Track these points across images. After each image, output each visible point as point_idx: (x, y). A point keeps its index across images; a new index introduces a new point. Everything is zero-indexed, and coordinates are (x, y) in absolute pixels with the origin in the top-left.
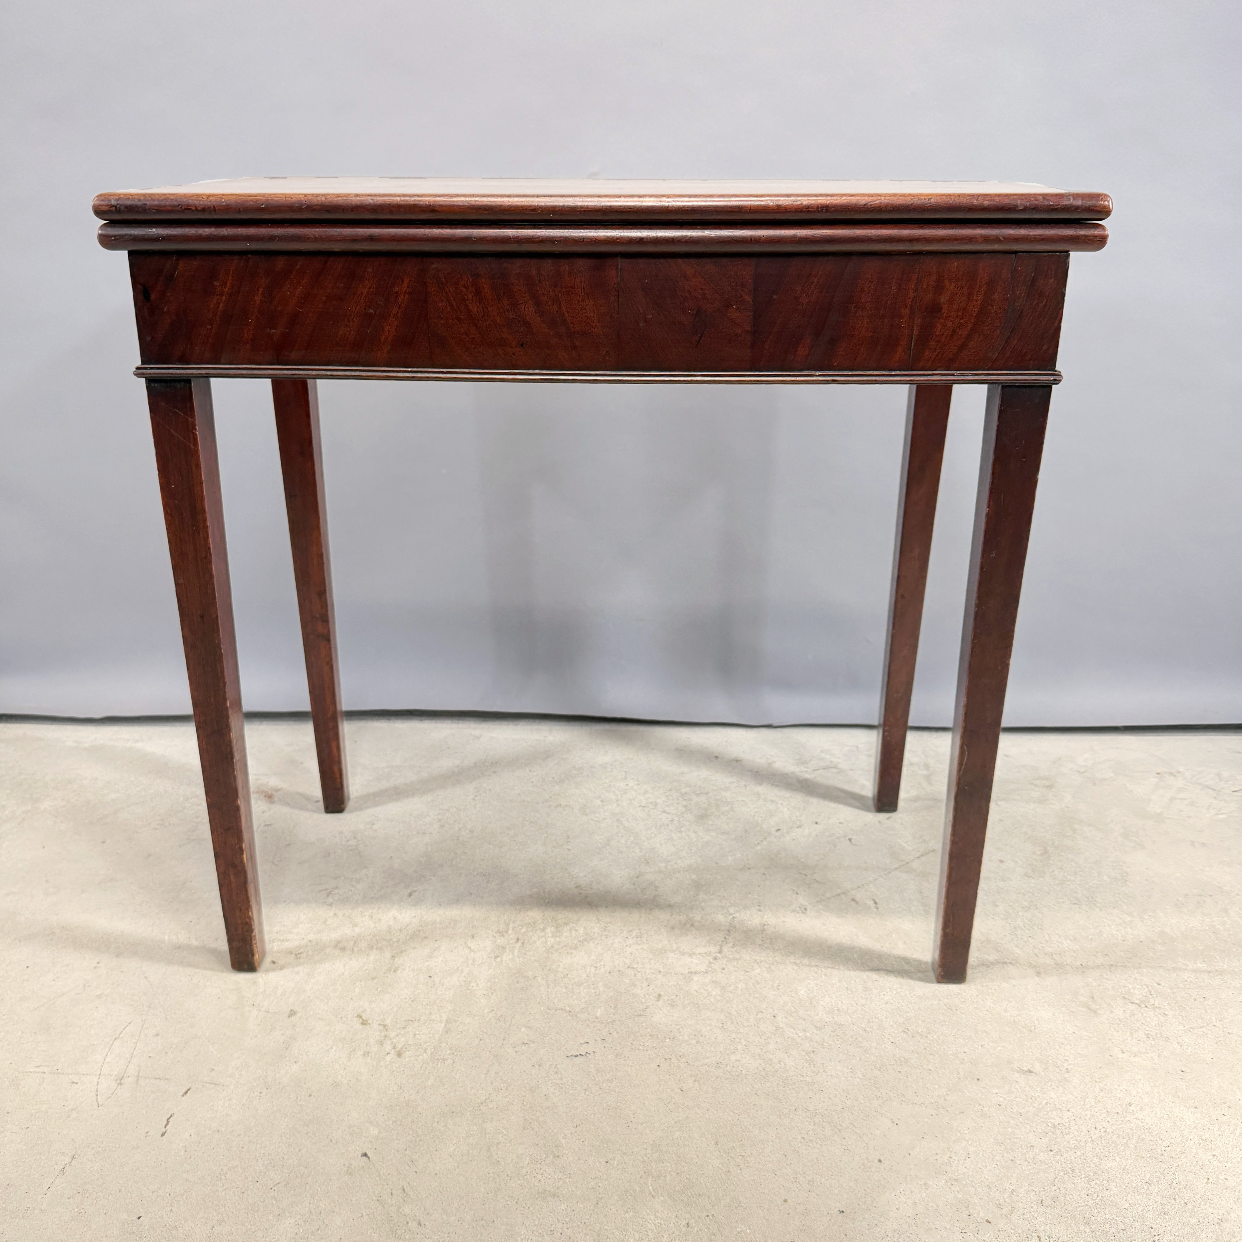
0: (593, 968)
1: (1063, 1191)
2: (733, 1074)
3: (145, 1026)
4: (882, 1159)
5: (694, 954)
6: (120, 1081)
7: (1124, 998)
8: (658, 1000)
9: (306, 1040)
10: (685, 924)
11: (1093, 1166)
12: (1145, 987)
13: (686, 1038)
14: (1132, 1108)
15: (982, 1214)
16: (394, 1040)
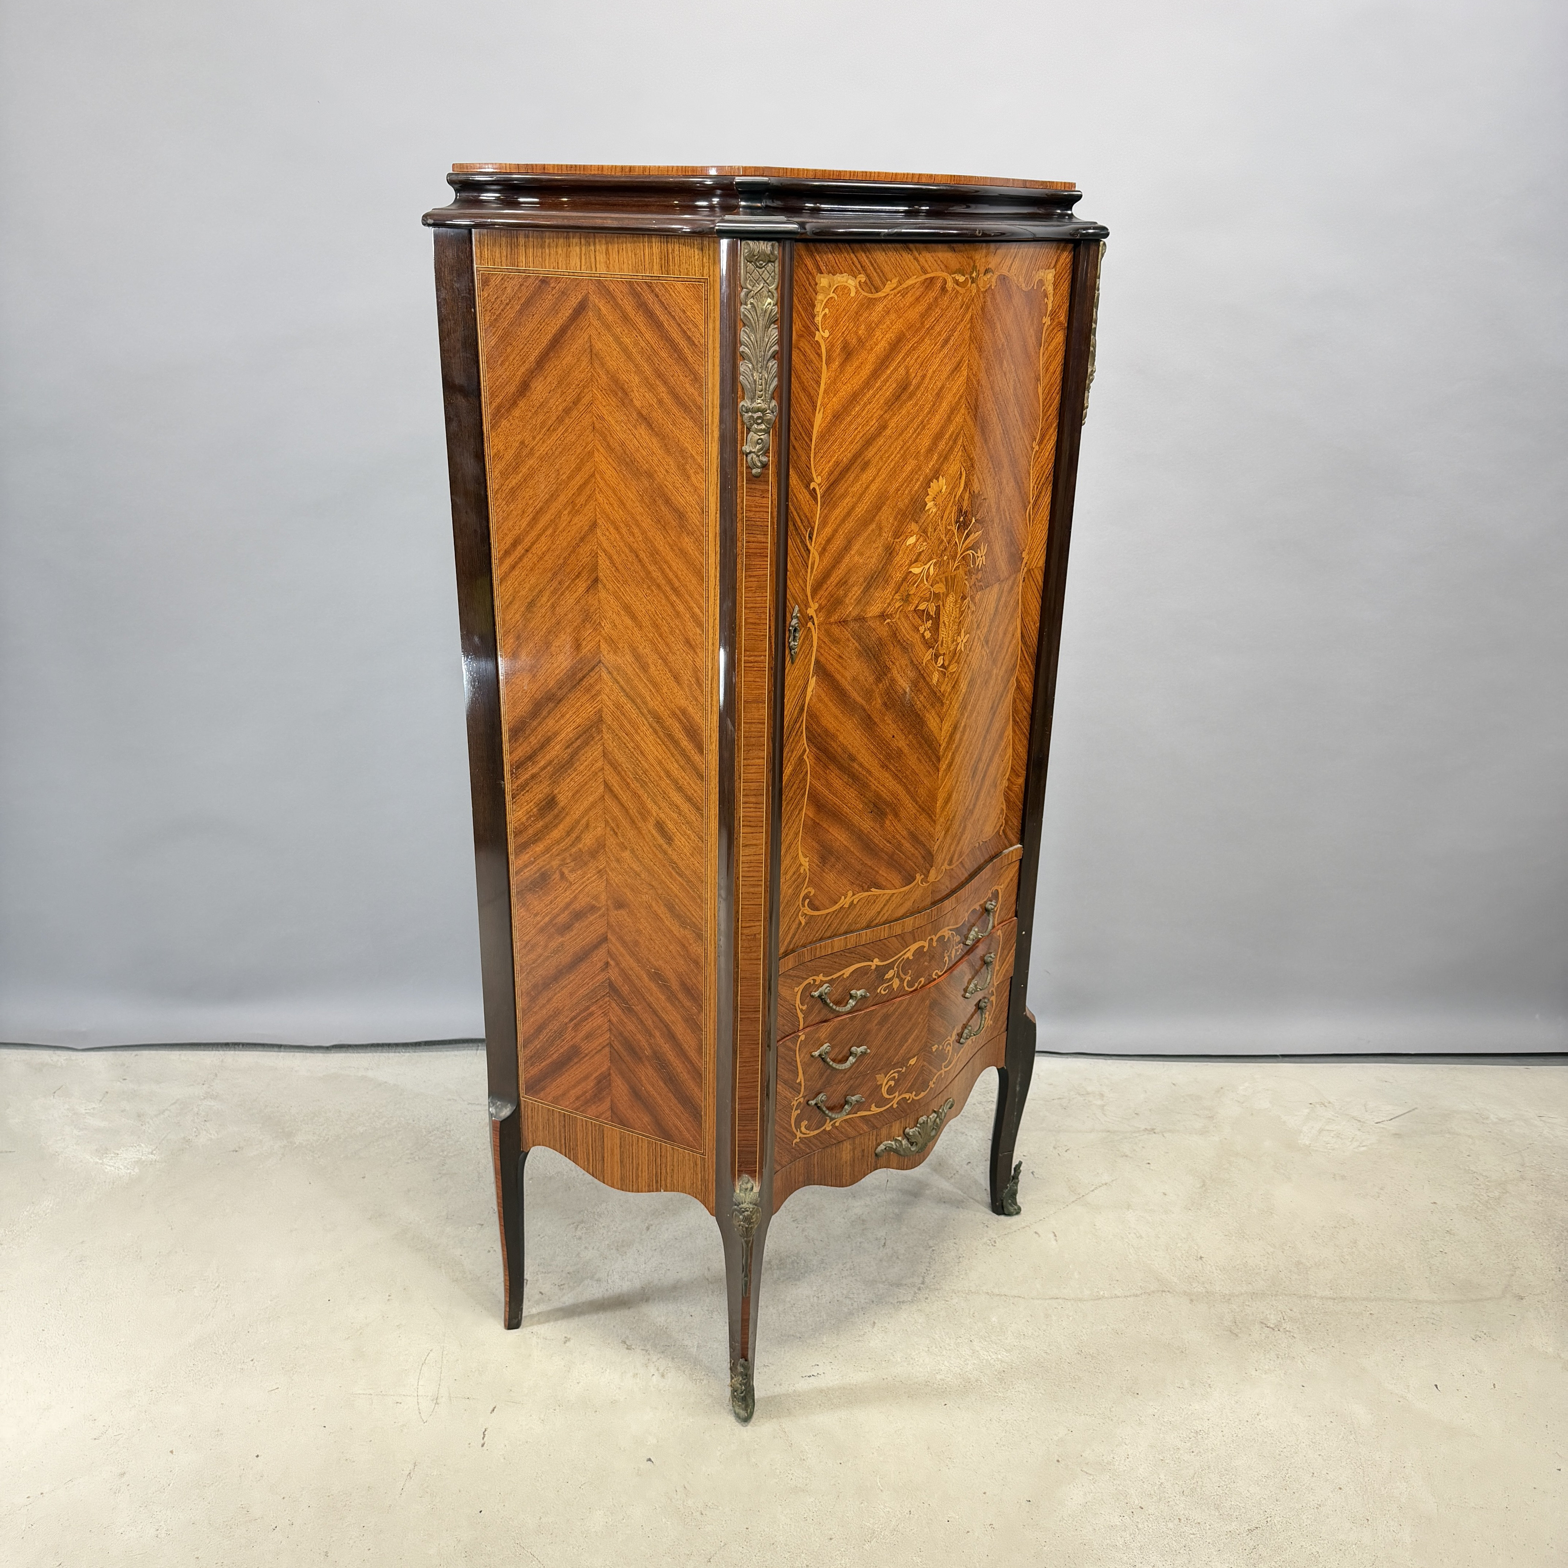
0: (815, 1298)
1: (1200, 1483)
2: (939, 1391)
3: (445, 1353)
4: (1060, 1460)
5: (901, 1285)
6: (436, 1400)
7: (1262, 1323)
8: (873, 1327)
9: (583, 1364)
10: (892, 1257)
11: (1225, 1464)
12: (1280, 1313)
13: (899, 1360)
14: (1260, 1417)
15: (1136, 1502)
16: (656, 1363)
